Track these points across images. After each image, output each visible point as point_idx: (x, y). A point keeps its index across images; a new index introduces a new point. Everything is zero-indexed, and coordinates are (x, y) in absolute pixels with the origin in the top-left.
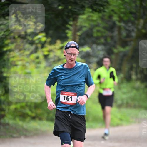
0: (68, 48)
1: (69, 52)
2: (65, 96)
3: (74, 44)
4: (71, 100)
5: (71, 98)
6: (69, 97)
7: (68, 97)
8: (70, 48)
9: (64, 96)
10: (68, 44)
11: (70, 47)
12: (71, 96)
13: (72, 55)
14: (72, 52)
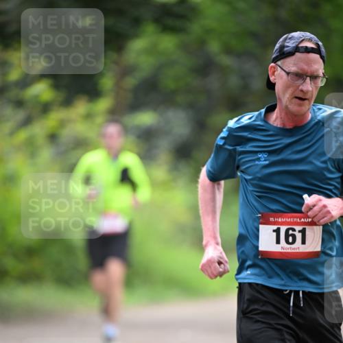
0: (291, 54)
1: (293, 69)
2: (279, 229)
3: (310, 40)
4: (304, 242)
5: (303, 232)
6: (294, 230)
7: (291, 232)
8: (297, 54)
9: (275, 227)
10: (286, 39)
11: (297, 49)
12: (300, 228)
13: (304, 80)
14: (306, 67)
